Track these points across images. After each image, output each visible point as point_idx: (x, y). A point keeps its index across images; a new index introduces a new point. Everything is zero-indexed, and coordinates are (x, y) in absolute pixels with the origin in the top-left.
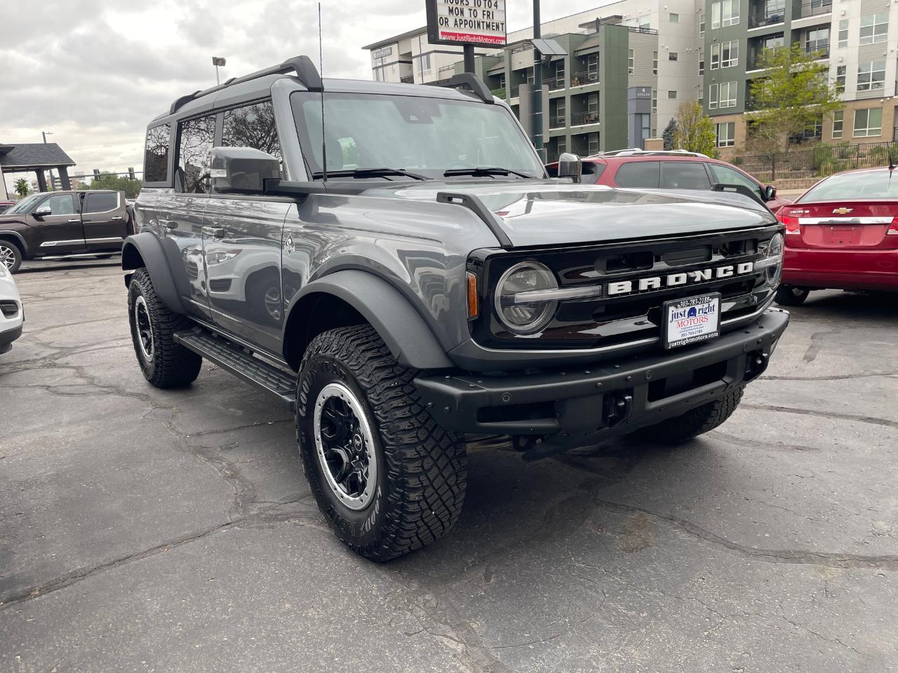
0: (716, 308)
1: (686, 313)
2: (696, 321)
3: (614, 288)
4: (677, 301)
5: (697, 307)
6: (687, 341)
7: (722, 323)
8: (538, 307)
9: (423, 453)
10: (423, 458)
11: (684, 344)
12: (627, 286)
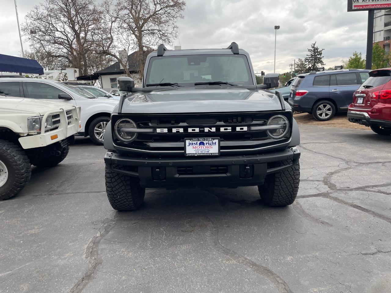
0: (217, 143)
1: (198, 144)
2: (205, 147)
3: (159, 131)
4: (192, 138)
5: (205, 142)
6: (198, 155)
7: (221, 151)
8: (131, 134)
9: (112, 176)
10: (112, 178)
11: (196, 155)
12: (165, 130)
